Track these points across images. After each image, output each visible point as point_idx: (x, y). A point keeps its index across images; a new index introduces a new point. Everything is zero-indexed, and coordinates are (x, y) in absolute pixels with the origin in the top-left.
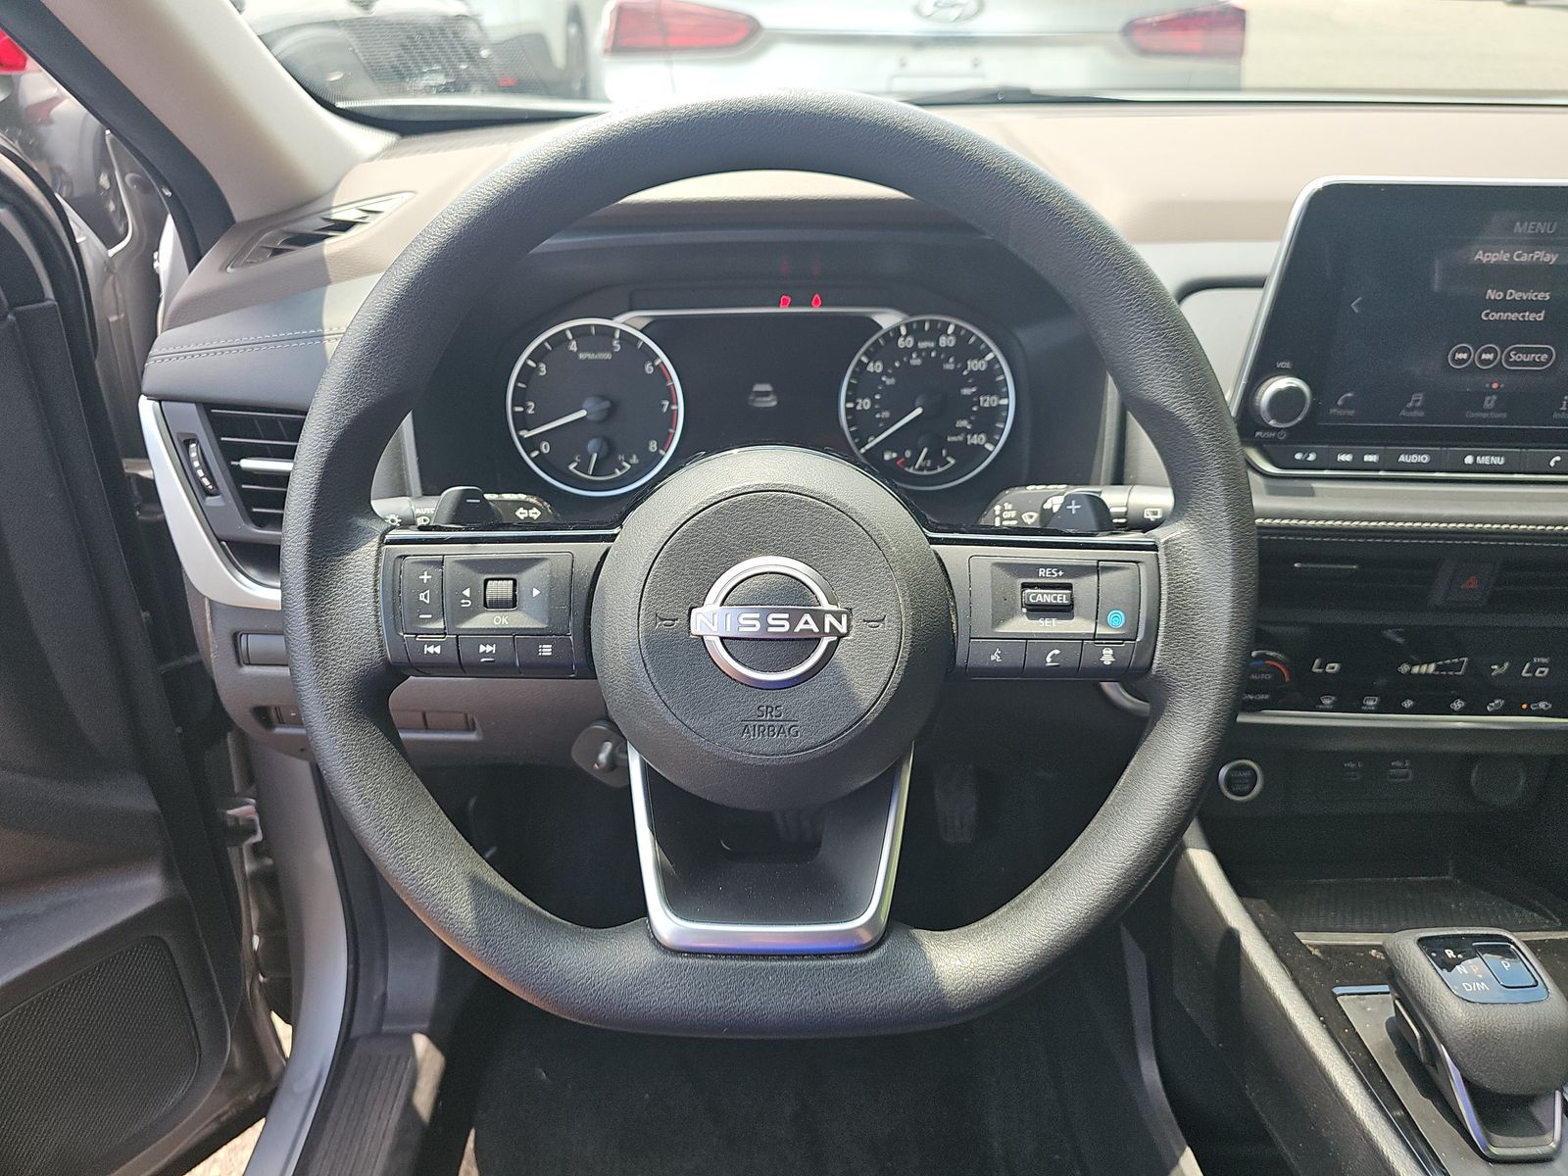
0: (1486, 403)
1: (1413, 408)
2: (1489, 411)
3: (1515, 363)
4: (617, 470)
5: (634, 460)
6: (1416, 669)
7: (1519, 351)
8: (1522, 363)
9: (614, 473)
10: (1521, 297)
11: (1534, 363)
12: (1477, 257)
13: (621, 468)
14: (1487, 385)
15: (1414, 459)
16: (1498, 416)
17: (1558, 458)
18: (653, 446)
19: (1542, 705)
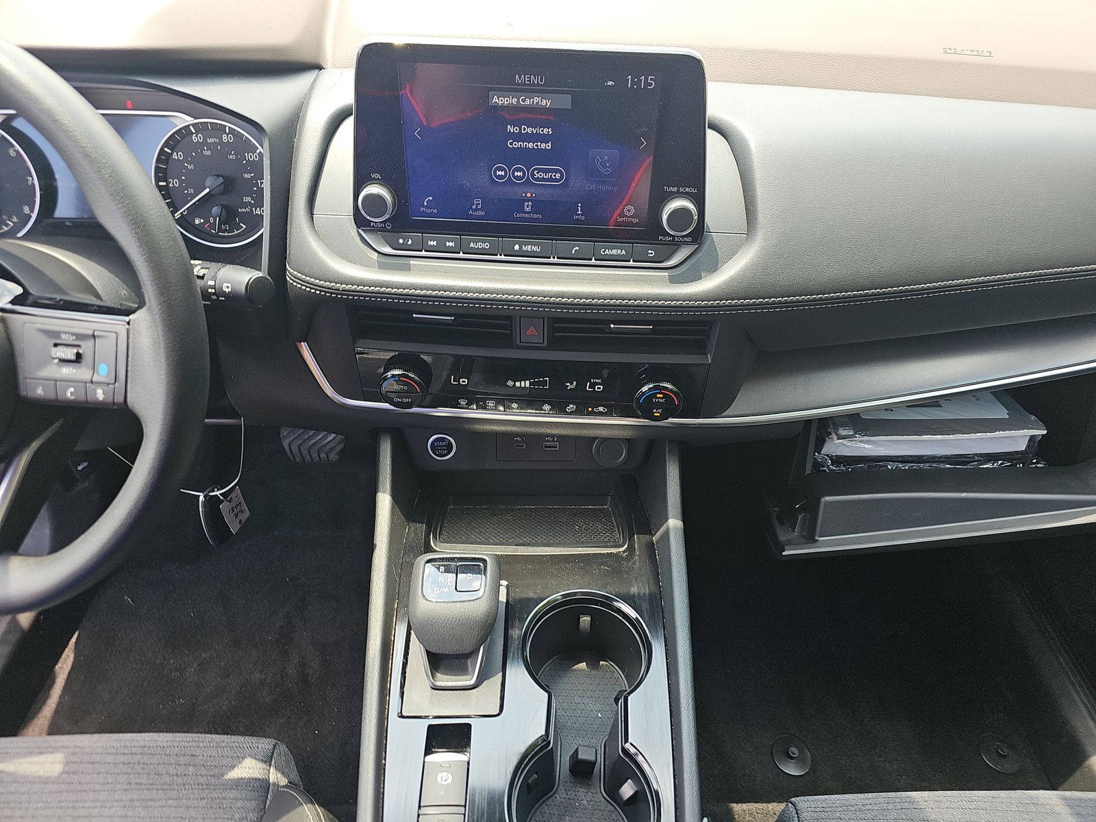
0: (526, 207)
1: (477, 209)
2: (528, 213)
3: (538, 179)
4: (4, 227)
5: (15, 219)
6: (518, 384)
7: (539, 170)
8: (543, 180)
9: (3, 229)
10: (532, 131)
11: (550, 179)
12: (494, 100)
13: (7, 225)
14: (524, 195)
15: (480, 245)
16: (535, 216)
17: (577, 248)
18: (26, 210)
19: (601, 409)
